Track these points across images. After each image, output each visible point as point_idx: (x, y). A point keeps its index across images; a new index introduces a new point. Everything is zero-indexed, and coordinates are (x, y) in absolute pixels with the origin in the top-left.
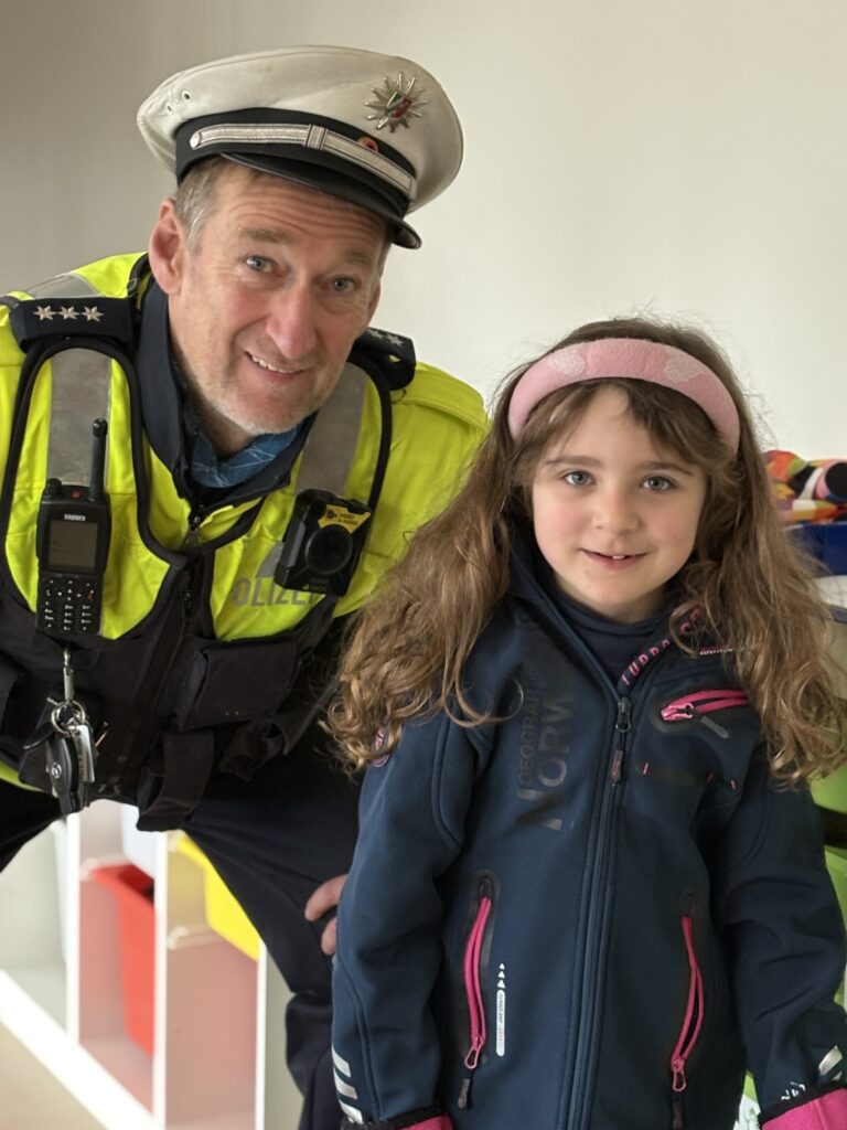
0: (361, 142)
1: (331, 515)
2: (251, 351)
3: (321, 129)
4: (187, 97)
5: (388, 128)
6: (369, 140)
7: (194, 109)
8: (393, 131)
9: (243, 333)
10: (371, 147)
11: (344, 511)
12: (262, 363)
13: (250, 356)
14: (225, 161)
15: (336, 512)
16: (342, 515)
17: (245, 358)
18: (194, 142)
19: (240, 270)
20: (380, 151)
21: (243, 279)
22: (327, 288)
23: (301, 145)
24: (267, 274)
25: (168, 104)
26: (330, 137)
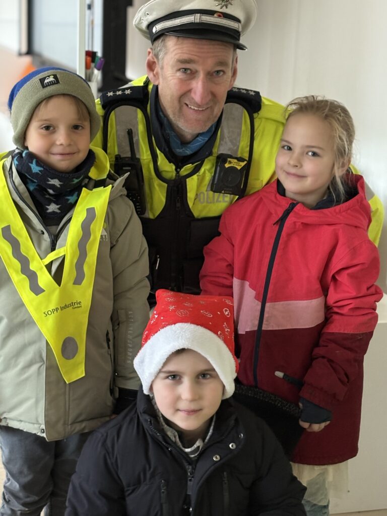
0: (215, 15)
1: (230, 162)
2: (188, 103)
3: (199, 15)
4: (148, 14)
5: (224, 7)
6: (219, 14)
7: (151, 18)
8: (227, 8)
9: (183, 97)
10: (219, 16)
11: (236, 161)
12: (192, 107)
13: (187, 105)
14: (167, 35)
15: (232, 161)
16: (235, 163)
17: (185, 106)
18: (154, 30)
19: (179, 74)
20: (224, 17)
21: (180, 77)
22: (212, 75)
23: (192, 23)
24: (188, 74)
25: (142, 18)
26: (203, 17)
